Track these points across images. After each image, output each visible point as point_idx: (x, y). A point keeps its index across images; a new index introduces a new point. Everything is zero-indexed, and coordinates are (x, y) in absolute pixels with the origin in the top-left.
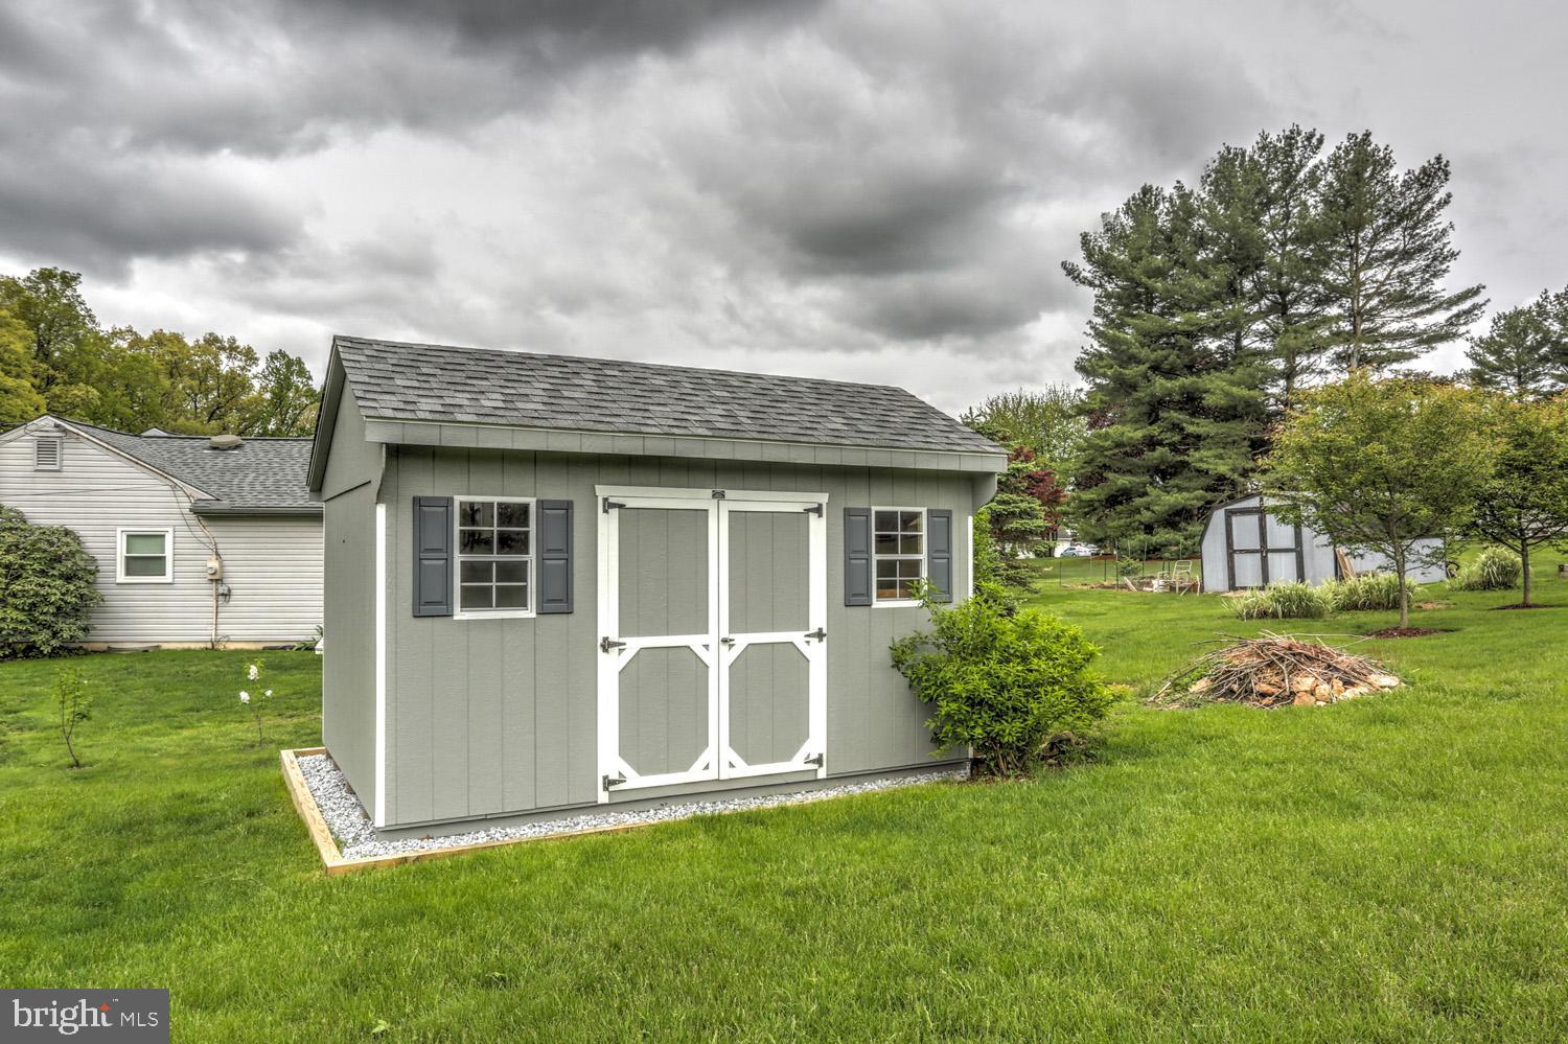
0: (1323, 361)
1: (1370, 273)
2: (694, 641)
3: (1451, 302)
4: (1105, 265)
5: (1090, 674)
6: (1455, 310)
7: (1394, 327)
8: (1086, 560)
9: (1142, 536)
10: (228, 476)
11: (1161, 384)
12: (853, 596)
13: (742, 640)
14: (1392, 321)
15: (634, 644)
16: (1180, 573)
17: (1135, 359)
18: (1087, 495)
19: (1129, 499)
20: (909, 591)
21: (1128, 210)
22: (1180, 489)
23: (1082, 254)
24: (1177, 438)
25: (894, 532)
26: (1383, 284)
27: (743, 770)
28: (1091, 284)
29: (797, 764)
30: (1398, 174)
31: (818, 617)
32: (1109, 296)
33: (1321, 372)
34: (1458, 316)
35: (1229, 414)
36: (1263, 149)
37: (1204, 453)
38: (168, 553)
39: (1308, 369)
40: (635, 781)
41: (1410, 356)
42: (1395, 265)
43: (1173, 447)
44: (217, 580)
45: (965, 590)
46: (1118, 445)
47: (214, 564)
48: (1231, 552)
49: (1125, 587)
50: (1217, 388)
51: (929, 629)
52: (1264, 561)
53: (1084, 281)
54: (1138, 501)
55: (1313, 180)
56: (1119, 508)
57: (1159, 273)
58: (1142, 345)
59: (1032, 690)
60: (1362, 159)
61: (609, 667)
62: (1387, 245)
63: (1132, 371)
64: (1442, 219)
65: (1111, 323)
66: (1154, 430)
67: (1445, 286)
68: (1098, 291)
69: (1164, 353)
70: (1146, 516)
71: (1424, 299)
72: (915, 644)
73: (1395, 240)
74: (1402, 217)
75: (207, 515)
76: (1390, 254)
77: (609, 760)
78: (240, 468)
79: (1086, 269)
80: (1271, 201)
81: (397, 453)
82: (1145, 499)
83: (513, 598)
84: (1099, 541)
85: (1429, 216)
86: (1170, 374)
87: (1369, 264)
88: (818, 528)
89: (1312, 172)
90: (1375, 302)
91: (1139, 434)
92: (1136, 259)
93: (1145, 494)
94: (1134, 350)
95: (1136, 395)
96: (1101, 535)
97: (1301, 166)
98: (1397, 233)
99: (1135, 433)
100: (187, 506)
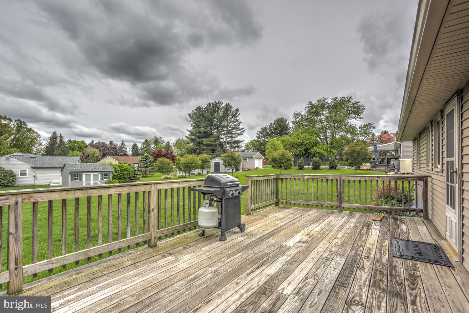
2: (90, 182)
4: (192, 118)
6: (242, 130)
7: (234, 132)
10: (35, 162)
12: (102, 179)
13: (94, 182)
14: (234, 131)
15: (86, 182)
20: (107, 178)
21: (196, 109)
23: (189, 116)
25: (106, 175)
26: (232, 126)
30: (233, 109)
31: (99, 180)
36: (215, 103)
38: (27, 173)
42: (233, 123)
44: (35, 176)
45: (111, 178)
47: (34, 174)
53: (189, 121)
55: (221, 109)
61: (84, 184)
64: (239, 117)
67: (240, 127)
68: (192, 123)
69: (199, 135)
71: (238, 128)
72: (107, 182)
74: (234, 116)
75: (33, 168)
76: (232, 121)
78: (37, 161)
79: (190, 119)
81: (70, 172)
83: (78, 180)
85: (237, 116)
87: (229, 123)
88: (99, 175)
90: (231, 128)
97: (220, 107)
98: (233, 119)
100: (30, 167)
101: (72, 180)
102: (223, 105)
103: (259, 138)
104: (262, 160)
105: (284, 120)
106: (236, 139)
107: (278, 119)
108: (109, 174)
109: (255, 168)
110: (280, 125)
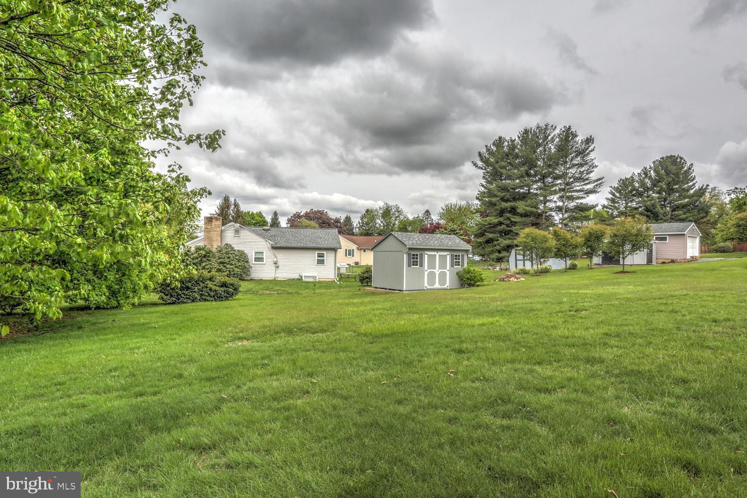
0: (555, 198)
1: (570, 170)
2: (435, 270)
3: (595, 181)
4: (486, 162)
5: (482, 276)
6: (596, 183)
7: (578, 188)
8: (478, 262)
9: (497, 254)
11: (504, 205)
12: (452, 266)
13: (440, 271)
14: (577, 186)
15: (429, 271)
16: (503, 266)
17: (496, 196)
18: (480, 240)
19: (493, 241)
20: (459, 265)
21: (494, 144)
22: (509, 239)
23: (479, 159)
24: (509, 222)
25: (457, 257)
26: (574, 174)
27: (440, 287)
28: (482, 169)
29: (445, 287)
30: (579, 139)
31: (448, 268)
32: (488, 172)
33: (555, 202)
34: (597, 185)
35: (526, 215)
36: (538, 128)
37: (517, 227)
38: (264, 257)
39: (550, 201)
40: (428, 287)
41: (582, 198)
42: (578, 168)
43: (507, 226)
44: (276, 263)
45: (466, 265)
46: (489, 224)
47: (275, 259)
48: (516, 260)
49: (490, 269)
50: (521, 206)
51: (461, 270)
52: (524, 262)
53: (480, 168)
54: (495, 242)
55: (552, 140)
56: (489, 244)
57: (504, 167)
58: (498, 191)
59: (475, 277)
60: (568, 135)
61: (426, 273)
62: (575, 162)
63: (494, 200)
64: (592, 155)
65: (488, 182)
66: (501, 219)
67: (593, 176)
68: (484, 171)
69: (505, 194)
70: (498, 247)
71: (587, 179)
72: (460, 272)
73: (578, 160)
74: (580, 153)
75: (274, 248)
76: (577, 165)
77: (426, 285)
79: (480, 164)
80: (539, 145)
82: (498, 242)
83: (417, 265)
84: (483, 256)
85: (588, 154)
86: (507, 201)
87: (569, 168)
88: (448, 256)
89: (553, 138)
90: (572, 180)
91: (496, 221)
92: (497, 162)
93: (498, 240)
94: (495, 193)
95: (496, 207)
96: (483, 254)
97: (549, 135)
98: (579, 158)
99: (495, 220)
100: (269, 246)
101: (409, 265)
102: (557, 131)
103: (613, 201)
104: (698, 240)
105: (678, 160)
106: (583, 201)
107: (662, 158)
108: (463, 256)
109: (688, 257)
110: (668, 173)
